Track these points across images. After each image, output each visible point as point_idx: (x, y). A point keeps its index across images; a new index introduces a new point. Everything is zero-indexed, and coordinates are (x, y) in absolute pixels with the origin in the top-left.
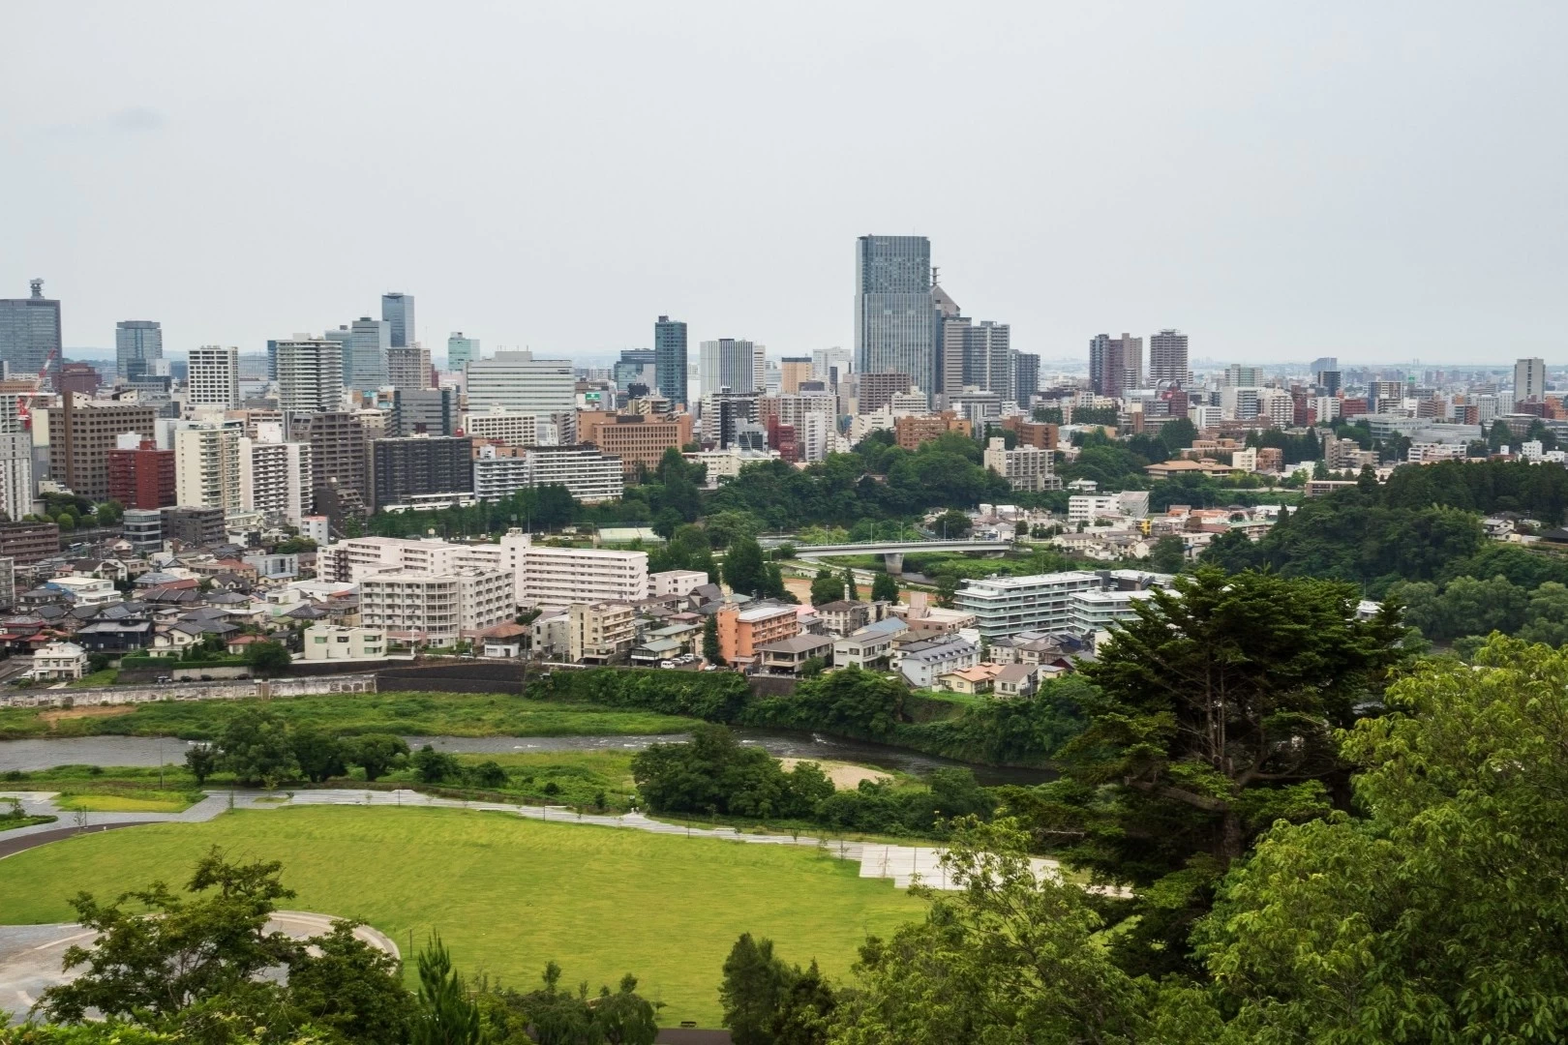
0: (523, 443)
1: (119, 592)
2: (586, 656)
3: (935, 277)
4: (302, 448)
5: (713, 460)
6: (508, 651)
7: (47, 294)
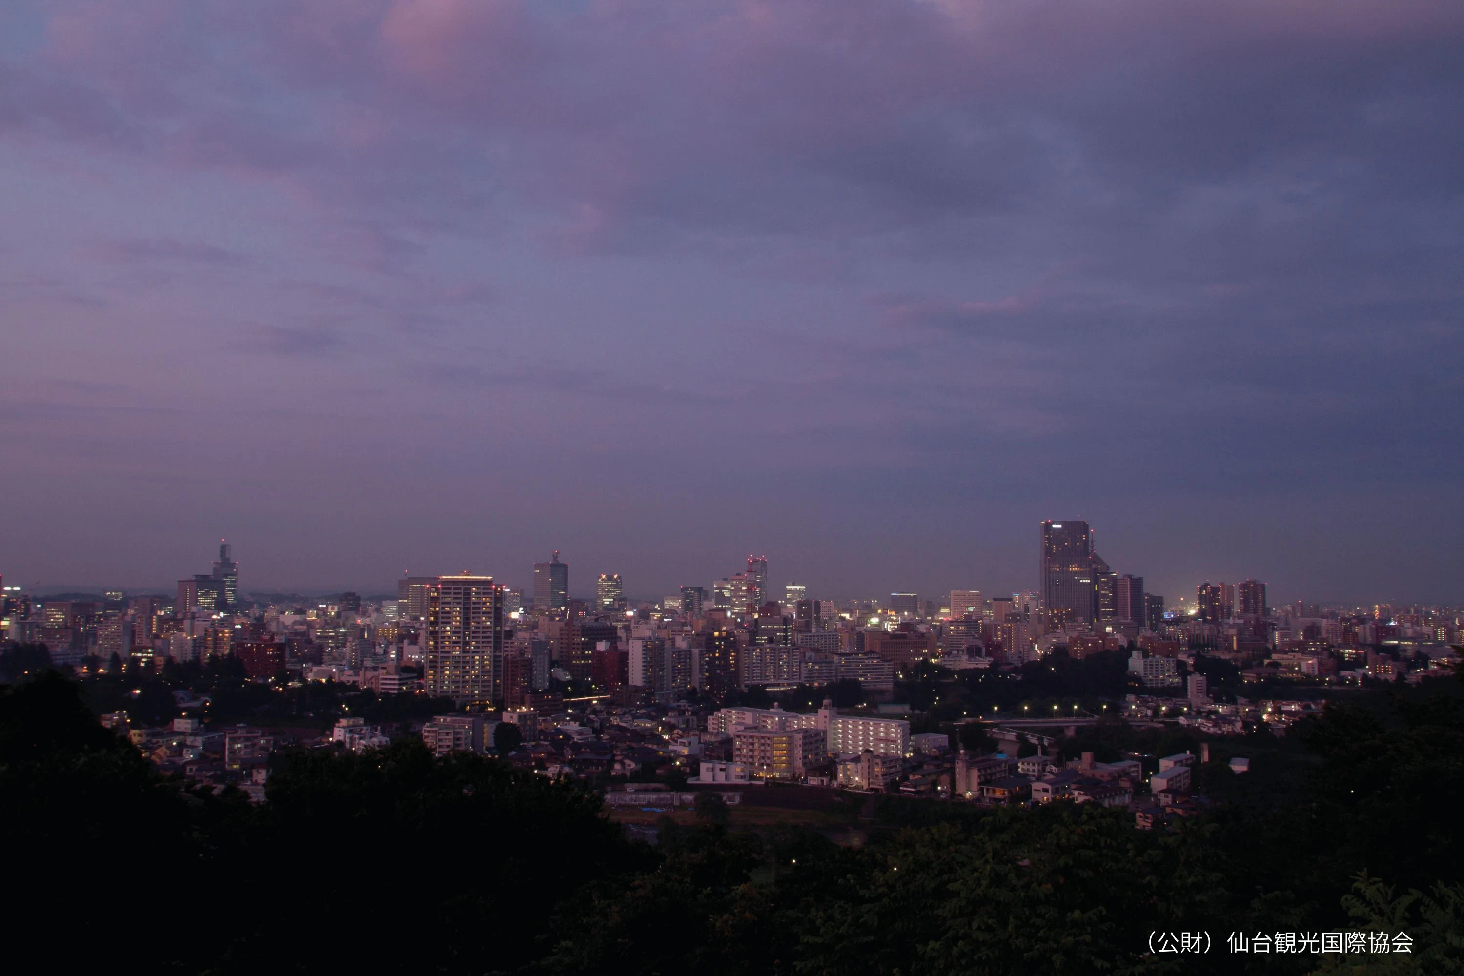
0: (831, 651)
1: (595, 735)
2: (871, 786)
3: (1092, 547)
4: (700, 651)
5: (950, 663)
6: (822, 781)
7: (561, 560)
